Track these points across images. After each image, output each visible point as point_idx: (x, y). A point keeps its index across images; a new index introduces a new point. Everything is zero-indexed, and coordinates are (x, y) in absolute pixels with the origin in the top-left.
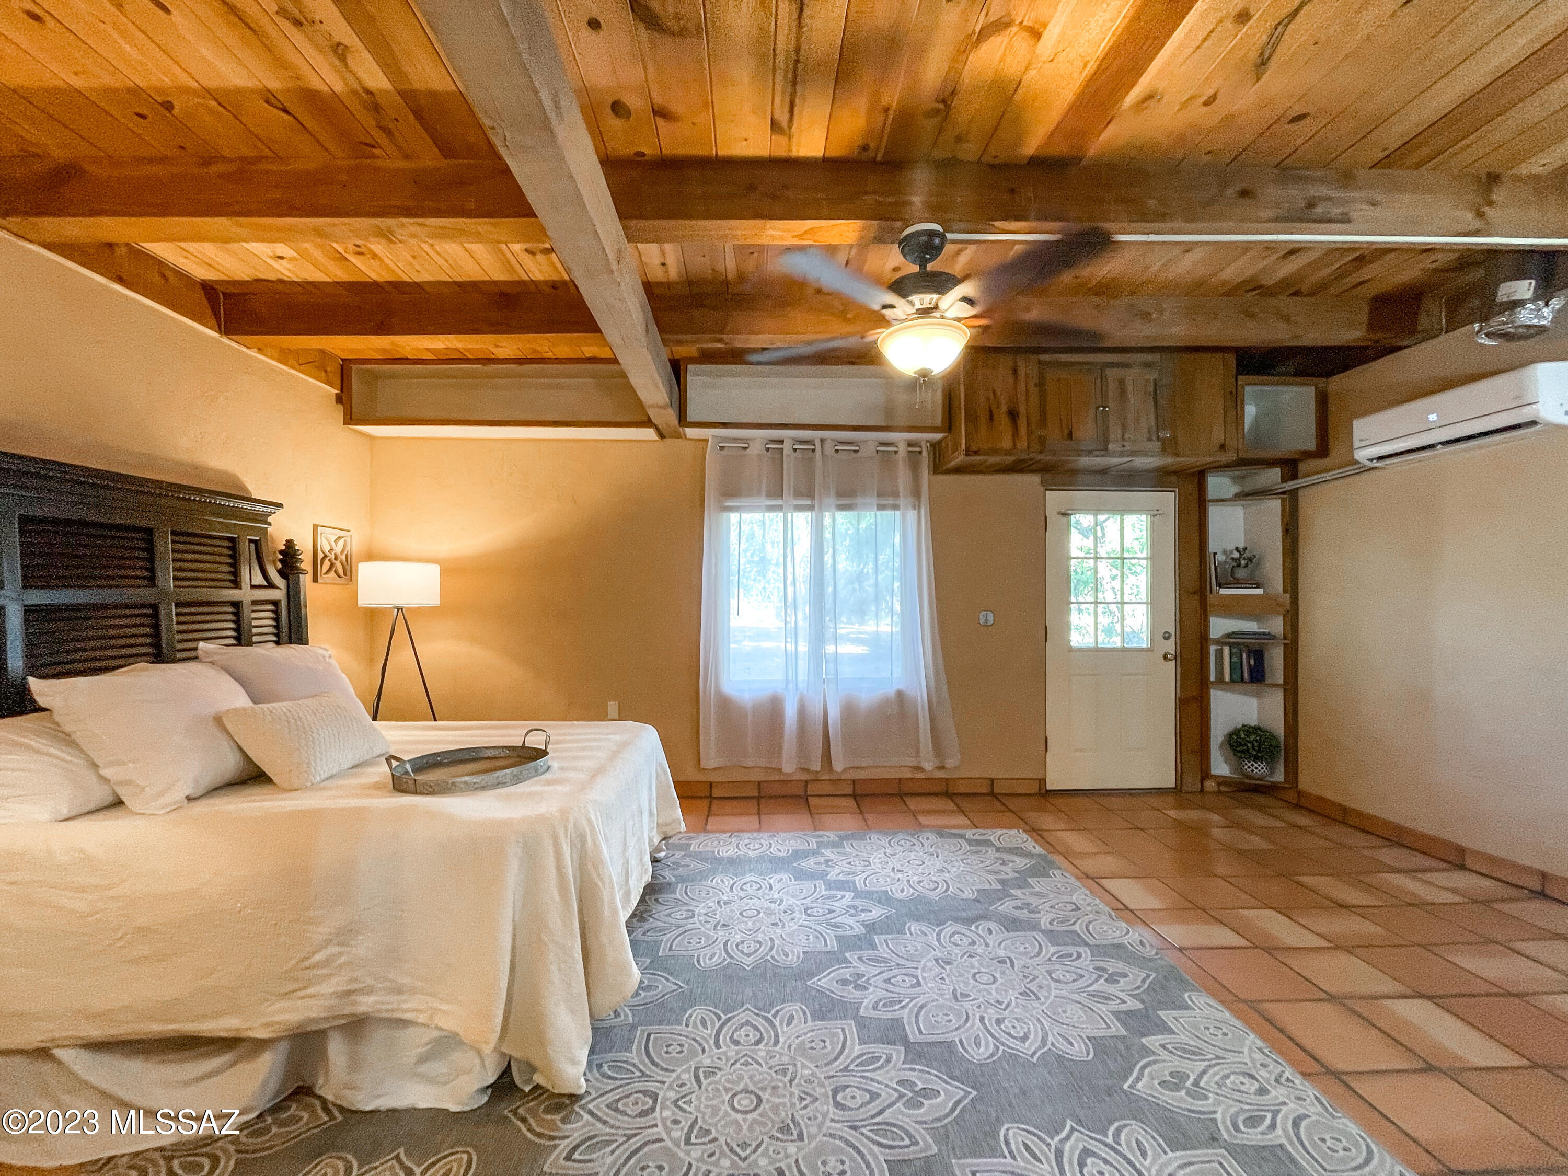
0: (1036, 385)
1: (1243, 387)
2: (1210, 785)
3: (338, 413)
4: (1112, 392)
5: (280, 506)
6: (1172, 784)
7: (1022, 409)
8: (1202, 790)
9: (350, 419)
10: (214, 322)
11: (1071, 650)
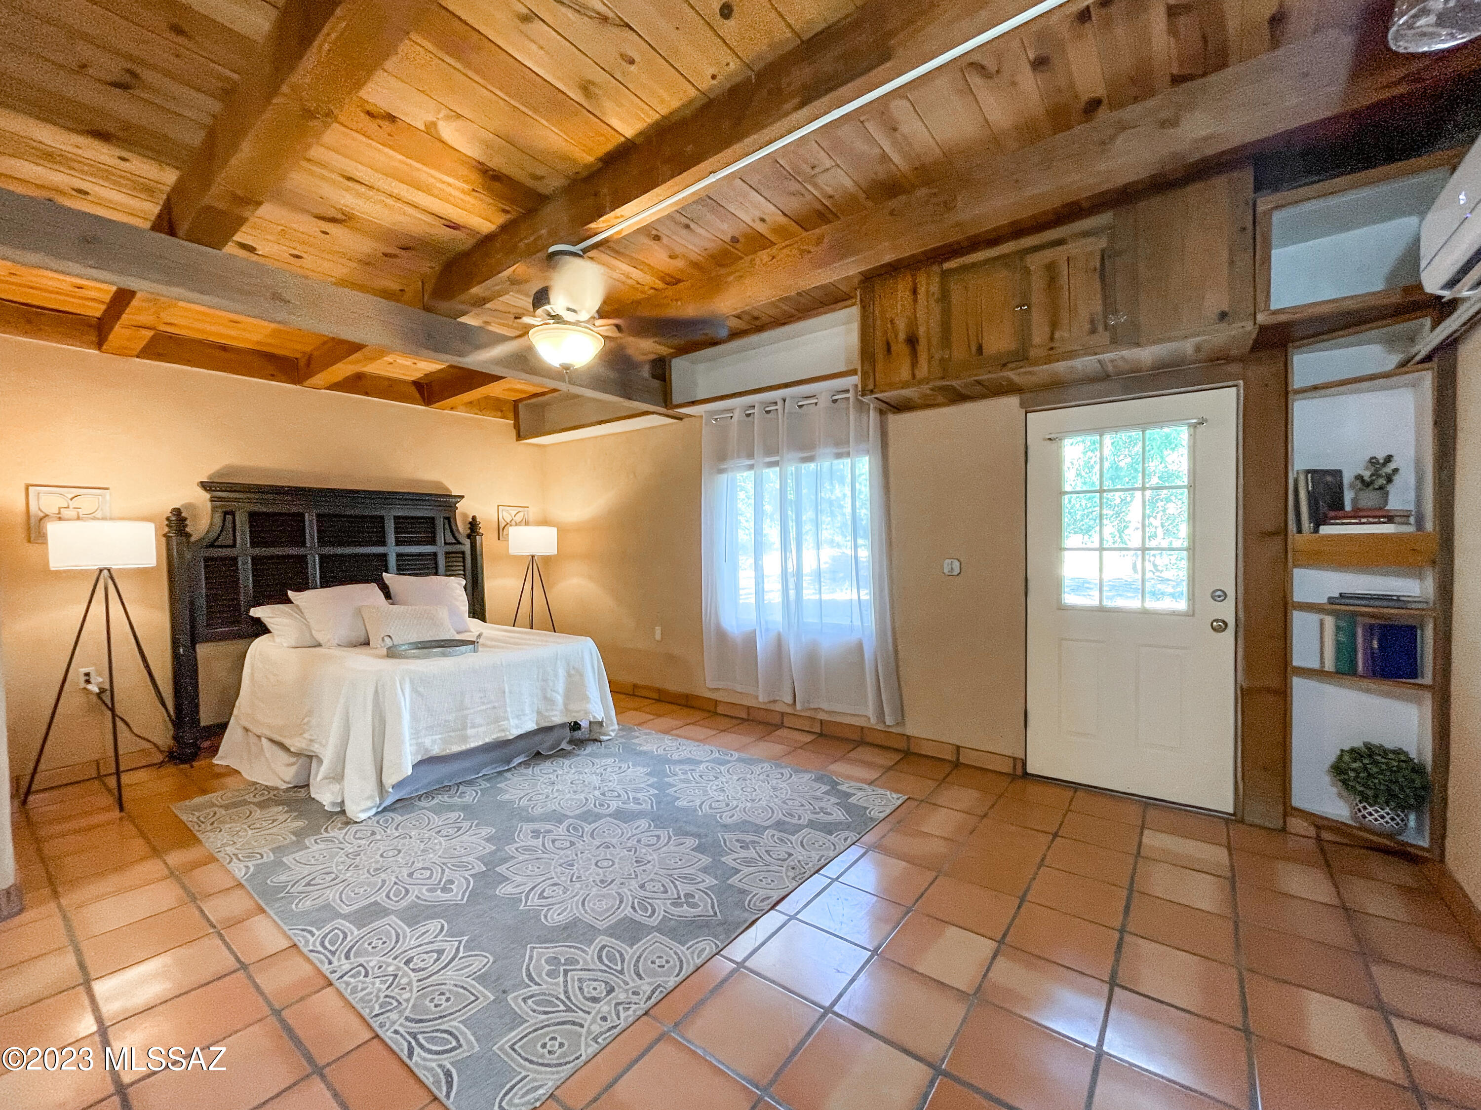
0: (937, 301)
1: (1268, 213)
2: (1297, 825)
3: (514, 433)
4: (1038, 282)
5: (463, 497)
6: (1229, 807)
7: (922, 331)
8: (1284, 830)
9: (519, 437)
10: (421, 401)
11: (1063, 608)
